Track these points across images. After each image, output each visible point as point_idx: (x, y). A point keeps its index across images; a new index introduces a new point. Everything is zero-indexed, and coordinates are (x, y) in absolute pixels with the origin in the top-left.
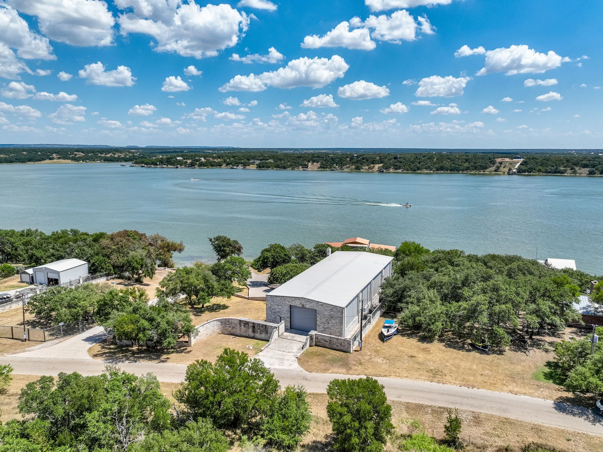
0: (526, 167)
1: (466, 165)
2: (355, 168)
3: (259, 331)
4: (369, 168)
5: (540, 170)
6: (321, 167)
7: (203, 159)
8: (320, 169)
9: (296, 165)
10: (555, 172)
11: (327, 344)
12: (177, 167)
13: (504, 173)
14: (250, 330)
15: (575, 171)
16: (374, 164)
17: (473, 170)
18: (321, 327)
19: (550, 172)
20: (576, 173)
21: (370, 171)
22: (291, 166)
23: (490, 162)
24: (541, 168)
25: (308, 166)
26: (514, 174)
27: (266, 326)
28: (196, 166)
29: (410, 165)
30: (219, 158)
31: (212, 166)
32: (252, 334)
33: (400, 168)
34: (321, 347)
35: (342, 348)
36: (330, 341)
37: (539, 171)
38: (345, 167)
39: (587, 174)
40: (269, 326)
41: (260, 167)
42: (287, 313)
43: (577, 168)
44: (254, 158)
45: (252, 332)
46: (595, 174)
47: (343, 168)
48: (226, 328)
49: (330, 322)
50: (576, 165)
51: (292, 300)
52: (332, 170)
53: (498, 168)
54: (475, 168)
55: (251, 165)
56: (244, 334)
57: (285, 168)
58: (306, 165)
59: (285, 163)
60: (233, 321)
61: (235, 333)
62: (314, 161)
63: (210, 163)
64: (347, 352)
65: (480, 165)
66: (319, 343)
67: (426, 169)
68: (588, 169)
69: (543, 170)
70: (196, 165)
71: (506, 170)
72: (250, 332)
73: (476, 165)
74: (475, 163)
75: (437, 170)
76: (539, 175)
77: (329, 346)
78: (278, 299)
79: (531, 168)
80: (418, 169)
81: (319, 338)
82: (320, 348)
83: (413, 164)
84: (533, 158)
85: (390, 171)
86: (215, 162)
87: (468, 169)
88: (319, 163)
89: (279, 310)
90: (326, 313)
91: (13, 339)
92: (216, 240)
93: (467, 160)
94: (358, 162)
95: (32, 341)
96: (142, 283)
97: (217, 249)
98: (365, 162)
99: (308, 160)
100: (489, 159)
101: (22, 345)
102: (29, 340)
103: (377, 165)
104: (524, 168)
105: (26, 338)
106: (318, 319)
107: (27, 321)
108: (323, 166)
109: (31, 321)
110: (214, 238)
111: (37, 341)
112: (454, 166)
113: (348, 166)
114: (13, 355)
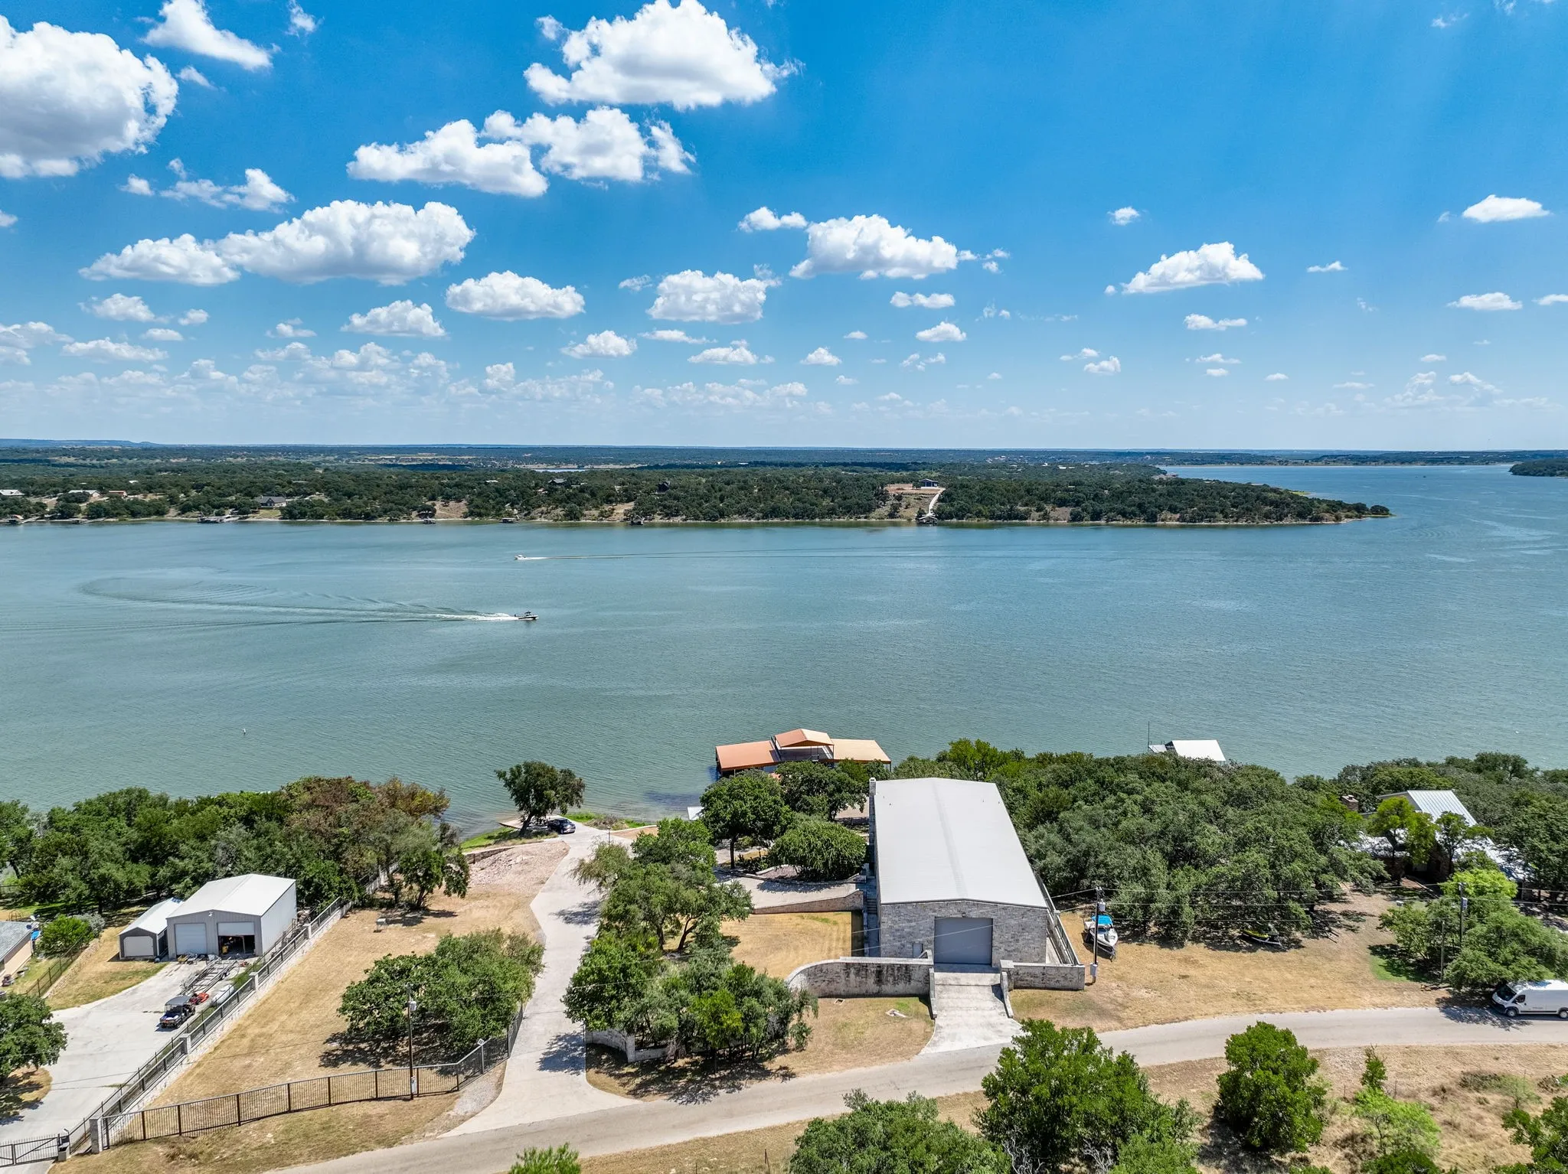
0: (952, 506)
1: (826, 502)
2: (565, 516)
3: (891, 979)
4: (602, 514)
5: (980, 511)
6: (471, 514)
7: (95, 496)
8: (469, 519)
9: (400, 510)
10: (1010, 517)
11: (1037, 980)
12: (14, 523)
13: (910, 520)
14: (872, 980)
15: (1046, 514)
16: (611, 502)
17: (844, 514)
18: (1002, 950)
19: (1000, 518)
20: (1048, 519)
21: (606, 521)
22: (385, 512)
23: (876, 495)
24: (981, 507)
25: (435, 511)
26: (929, 522)
27: (907, 966)
28: (80, 517)
29: (700, 505)
30: (150, 489)
31: (134, 514)
32: (875, 988)
33: (677, 514)
34: (1026, 988)
35: (1066, 984)
36: (1043, 974)
37: (979, 515)
38: (536, 511)
39: (1069, 521)
40: (914, 966)
41: (290, 515)
42: (928, 933)
43: (1048, 508)
44: (266, 490)
45: (875, 983)
46: (1081, 519)
47: (532, 514)
48: (816, 985)
49: (1020, 938)
50: (1045, 499)
51: (940, 907)
52: (505, 521)
53: (895, 508)
54: (848, 510)
55: (262, 512)
56: (857, 991)
57: (369, 517)
58: (429, 510)
59: (366, 504)
60: (829, 967)
61: (834, 993)
62: (447, 498)
63: (127, 507)
64: (1077, 990)
65: (858, 504)
66: (1020, 983)
67: (740, 513)
68: (1069, 510)
69: (986, 512)
70: (80, 512)
71: (913, 513)
72: (871, 984)
73: (848, 502)
74: (845, 498)
75: (765, 516)
77: (1041, 985)
78: (910, 908)
79: (962, 509)
80: (722, 516)
81: (1019, 972)
82: (1029, 991)
83: (706, 502)
84: (962, 486)
85: (656, 521)
86: (142, 503)
87: (831, 512)
88: (464, 502)
89: (911, 930)
90: (1013, 922)
91: (377, 1099)
92: (516, 773)
93: (825, 491)
94: (569, 498)
95: (424, 1095)
96: (428, 910)
97: (521, 797)
98: (588, 500)
99: (430, 494)
100: (874, 488)
101: (417, 1108)
102: (418, 1095)
103: (619, 505)
104: (948, 509)
105: (414, 1090)
106: (995, 935)
107: (328, 1054)
108: (477, 510)
109: (339, 1052)
110: (512, 770)
111: (435, 1094)
112: (800, 505)
113: (544, 509)
114: (454, 1133)
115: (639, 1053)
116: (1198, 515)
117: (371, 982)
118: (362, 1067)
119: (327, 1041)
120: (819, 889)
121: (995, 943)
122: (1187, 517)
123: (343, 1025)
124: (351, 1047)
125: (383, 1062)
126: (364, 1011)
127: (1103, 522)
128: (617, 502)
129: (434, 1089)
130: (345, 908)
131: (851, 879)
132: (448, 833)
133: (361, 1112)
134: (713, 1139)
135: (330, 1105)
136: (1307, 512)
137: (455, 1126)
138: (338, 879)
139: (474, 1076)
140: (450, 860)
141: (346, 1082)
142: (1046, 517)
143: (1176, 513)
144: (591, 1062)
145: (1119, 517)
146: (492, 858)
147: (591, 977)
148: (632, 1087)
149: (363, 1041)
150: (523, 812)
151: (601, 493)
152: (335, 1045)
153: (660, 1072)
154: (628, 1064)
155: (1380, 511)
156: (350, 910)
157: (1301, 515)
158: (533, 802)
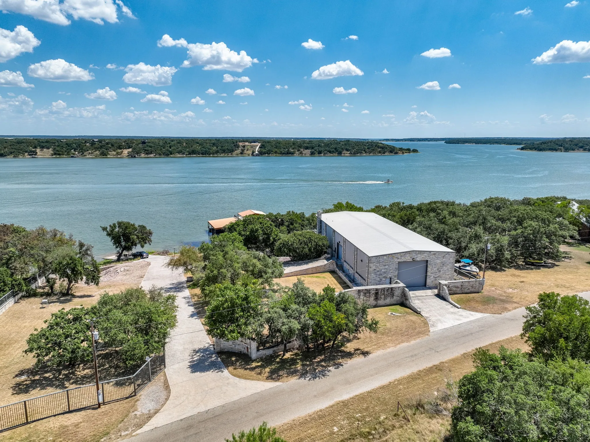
0: (265, 149)
1: (215, 148)
2: (101, 154)
3: (383, 297)
4: (117, 154)
6: (55, 154)
8: (54, 156)
9: (19, 152)
10: (288, 153)
11: (458, 289)
13: (249, 155)
14: (372, 298)
15: (301, 152)
16: (121, 149)
17: (222, 153)
18: (432, 277)
19: (283, 154)
20: (302, 154)
21: (119, 156)
22: (11, 153)
23: (235, 146)
24: (276, 150)
25: (37, 153)
26: (257, 155)
27: (392, 288)
29: (161, 149)
32: (373, 303)
33: (151, 153)
34: (453, 294)
35: (473, 290)
36: (462, 286)
37: (276, 152)
38: (86, 153)
39: (310, 155)
40: (396, 288)
42: (394, 271)
43: (302, 150)
45: (374, 300)
46: (315, 154)
47: (85, 154)
49: (441, 270)
50: (300, 146)
51: (401, 256)
52: (72, 157)
53: (243, 151)
54: (224, 151)
57: (2, 155)
58: (34, 152)
62: (42, 148)
64: (478, 293)
65: (227, 149)
67: (179, 153)
68: (310, 150)
69: (279, 152)
71: (250, 152)
72: (371, 301)
73: (224, 148)
74: (222, 147)
75: (190, 154)
76: (276, 156)
77: (460, 292)
79: (269, 150)
80: (171, 154)
81: (450, 286)
82: (455, 295)
83: (164, 148)
84: (269, 142)
85: (142, 156)
87: (217, 152)
88: (51, 149)
89: (385, 270)
90: (438, 261)
91: (70, 412)
92: (113, 227)
93: (214, 144)
94: (101, 147)
95: (109, 402)
96: (74, 295)
97: (116, 240)
98: (110, 148)
99: (33, 146)
100: (233, 143)
101: (105, 414)
102: (104, 403)
103: (125, 150)
104: (264, 151)
105: (101, 401)
106: (429, 269)
107: (18, 385)
108: (57, 152)
109: (28, 382)
110: (110, 226)
111: (117, 401)
112: (204, 149)
113: (90, 152)
114: (146, 428)
115: (259, 353)
116: (356, 152)
117: (51, 327)
118: (50, 390)
119: (17, 376)
120: (307, 263)
121: (429, 274)
122: (352, 152)
123: (31, 361)
124: (37, 377)
125: (67, 384)
126: (49, 349)
127: (322, 155)
128: (124, 149)
129: (115, 397)
130: (17, 297)
131: (323, 257)
132: (84, 249)
133: (57, 425)
134: (348, 401)
135: (28, 423)
136: (393, 150)
137: (145, 423)
138: (10, 279)
139: (143, 384)
140: (87, 263)
141: (38, 403)
142: (301, 153)
143: (348, 151)
144: (227, 364)
145: (328, 153)
146: (105, 271)
147: (227, 304)
148: (267, 374)
149: (47, 372)
150: (118, 249)
151: (116, 145)
152: (24, 378)
153: (278, 363)
154: (253, 361)
155: (415, 151)
156: (20, 298)
157: (391, 152)
158: (123, 244)
